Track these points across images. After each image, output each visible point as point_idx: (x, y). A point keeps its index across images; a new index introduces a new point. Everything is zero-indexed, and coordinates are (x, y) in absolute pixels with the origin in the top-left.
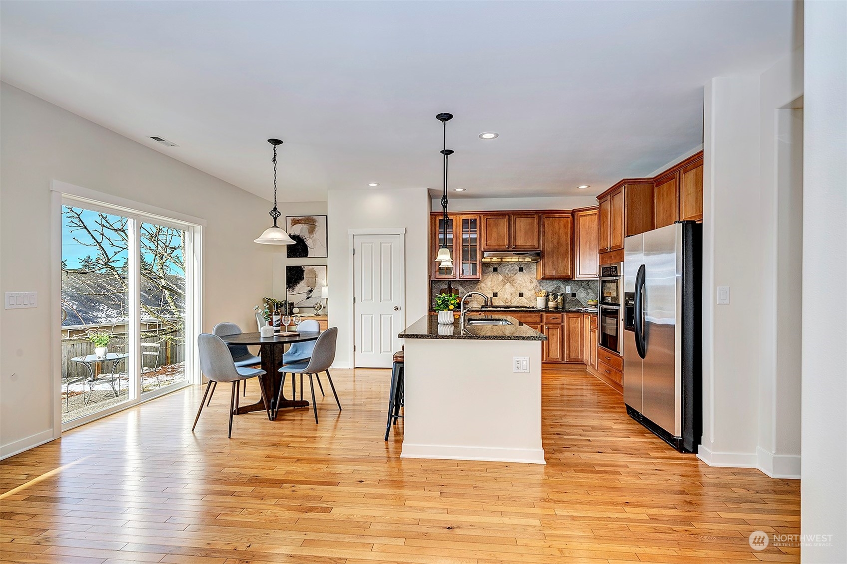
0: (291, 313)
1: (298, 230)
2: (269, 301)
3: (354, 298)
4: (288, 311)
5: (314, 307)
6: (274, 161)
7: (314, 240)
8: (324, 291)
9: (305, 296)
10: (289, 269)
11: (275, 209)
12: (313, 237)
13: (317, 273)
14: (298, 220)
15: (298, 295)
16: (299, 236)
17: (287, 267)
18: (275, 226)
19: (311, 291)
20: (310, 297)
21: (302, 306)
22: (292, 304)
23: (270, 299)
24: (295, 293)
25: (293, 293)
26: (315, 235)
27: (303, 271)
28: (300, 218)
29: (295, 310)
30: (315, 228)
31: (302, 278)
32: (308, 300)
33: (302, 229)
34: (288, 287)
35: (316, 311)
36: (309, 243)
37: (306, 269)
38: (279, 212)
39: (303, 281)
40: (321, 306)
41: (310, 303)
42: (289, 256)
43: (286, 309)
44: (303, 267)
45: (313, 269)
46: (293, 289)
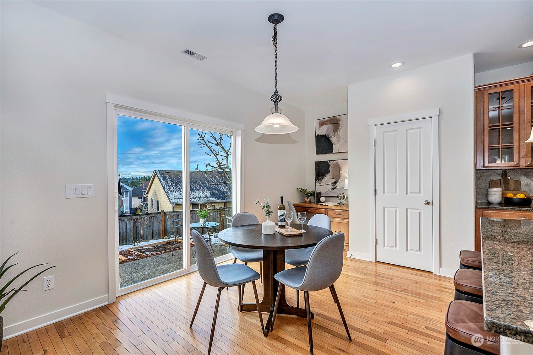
0: (319, 201)
1: (323, 130)
2: (302, 190)
3: (376, 190)
4: (316, 199)
5: (338, 197)
6: (274, 40)
7: (338, 138)
8: (346, 182)
9: (330, 187)
10: (318, 164)
11: (276, 93)
12: (337, 134)
13: (341, 166)
14: (324, 122)
15: (324, 187)
16: (325, 135)
17: (316, 162)
18: (276, 111)
19: (335, 183)
20: (335, 188)
21: (328, 195)
22: (320, 194)
23: (302, 189)
24: (322, 184)
25: (320, 184)
26: (339, 133)
27: (329, 165)
28: (326, 120)
29: (323, 199)
30: (339, 126)
31: (328, 172)
32: (333, 190)
33: (328, 129)
34: (317, 179)
35: (339, 201)
36: (334, 140)
37: (331, 163)
38: (281, 97)
39: (329, 174)
40: (344, 196)
41: (335, 193)
42: (318, 153)
43: (315, 198)
44: (328, 161)
45: (337, 163)
46: (321, 181)
